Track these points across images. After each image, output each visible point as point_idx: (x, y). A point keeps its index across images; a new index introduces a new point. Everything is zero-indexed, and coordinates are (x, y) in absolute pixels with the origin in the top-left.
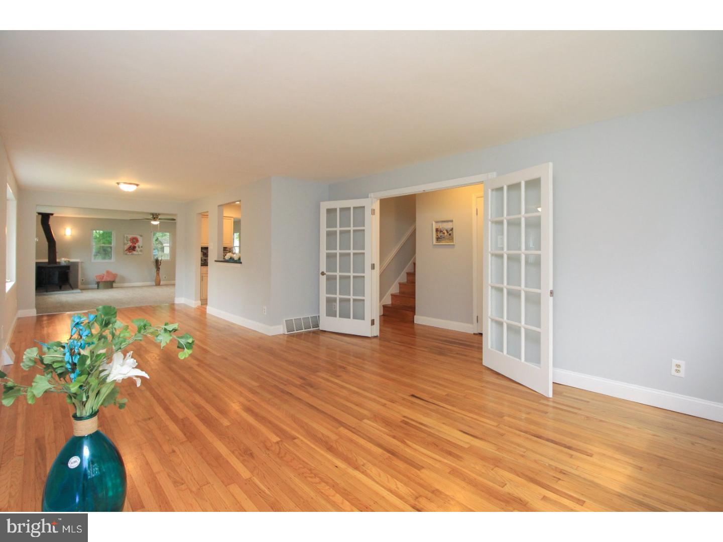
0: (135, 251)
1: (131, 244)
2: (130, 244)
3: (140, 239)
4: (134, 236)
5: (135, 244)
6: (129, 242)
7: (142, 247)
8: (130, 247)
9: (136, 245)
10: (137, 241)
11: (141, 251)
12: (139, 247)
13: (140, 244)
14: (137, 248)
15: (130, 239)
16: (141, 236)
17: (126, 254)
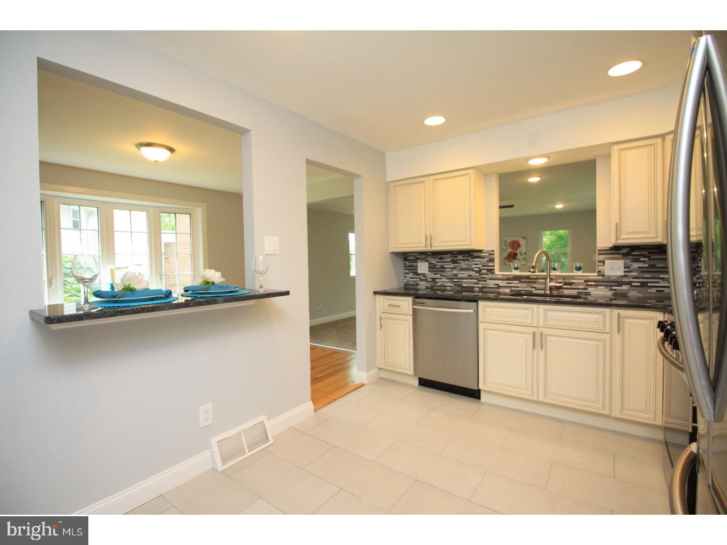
0: (516, 259)
1: (511, 250)
2: (509, 250)
3: (522, 242)
4: (515, 239)
5: (516, 250)
6: (508, 248)
7: (525, 254)
8: (510, 254)
9: (518, 252)
10: (519, 245)
11: (525, 259)
12: (521, 255)
13: (522, 249)
14: (519, 256)
15: (510, 243)
16: (524, 238)
17: (505, 264)
